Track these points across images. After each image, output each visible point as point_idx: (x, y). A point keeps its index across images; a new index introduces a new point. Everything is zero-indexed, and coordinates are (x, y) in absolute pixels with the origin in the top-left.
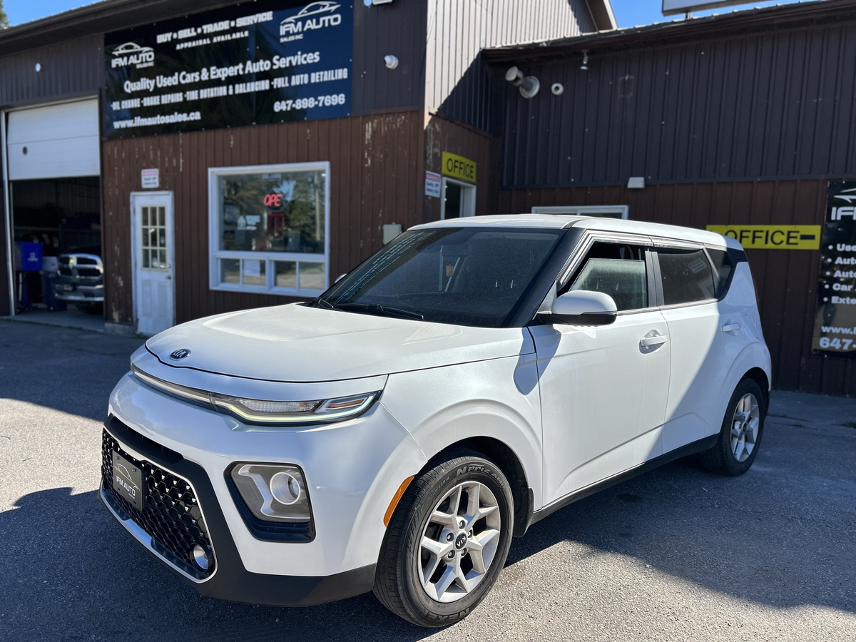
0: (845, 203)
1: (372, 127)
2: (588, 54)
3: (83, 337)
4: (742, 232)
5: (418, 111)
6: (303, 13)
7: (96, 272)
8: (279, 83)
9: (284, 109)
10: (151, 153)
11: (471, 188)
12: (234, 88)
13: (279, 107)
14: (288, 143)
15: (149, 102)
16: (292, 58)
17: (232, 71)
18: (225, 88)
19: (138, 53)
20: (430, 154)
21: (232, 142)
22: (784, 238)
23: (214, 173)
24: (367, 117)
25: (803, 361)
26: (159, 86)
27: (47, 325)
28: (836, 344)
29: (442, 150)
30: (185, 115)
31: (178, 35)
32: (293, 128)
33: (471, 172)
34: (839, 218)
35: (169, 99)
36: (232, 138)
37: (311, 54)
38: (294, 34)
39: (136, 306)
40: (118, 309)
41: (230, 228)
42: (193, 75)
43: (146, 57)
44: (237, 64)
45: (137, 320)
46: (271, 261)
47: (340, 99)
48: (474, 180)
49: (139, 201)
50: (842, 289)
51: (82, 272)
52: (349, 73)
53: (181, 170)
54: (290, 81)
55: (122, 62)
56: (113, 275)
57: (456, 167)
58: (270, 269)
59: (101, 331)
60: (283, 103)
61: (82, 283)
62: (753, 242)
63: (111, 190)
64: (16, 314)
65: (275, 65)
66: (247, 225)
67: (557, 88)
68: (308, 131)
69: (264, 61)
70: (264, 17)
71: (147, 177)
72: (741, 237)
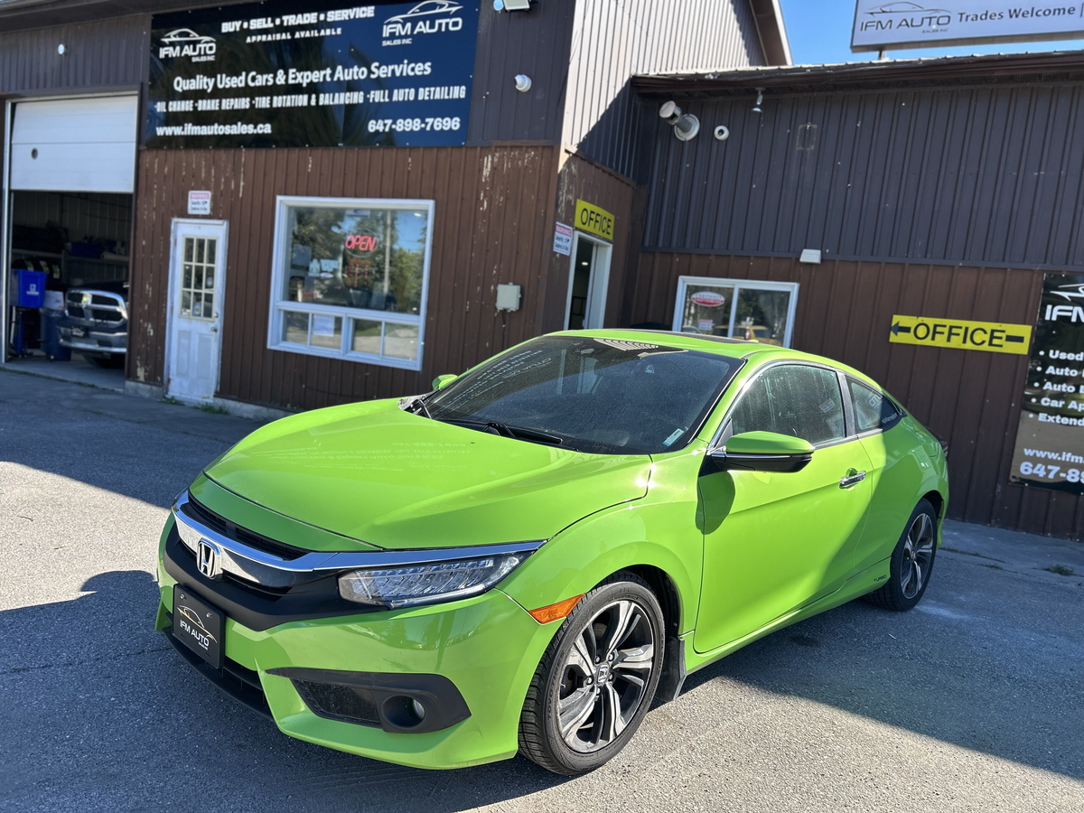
0: (1062, 301)
1: (492, 161)
2: (762, 93)
3: (96, 397)
4: (936, 326)
5: (553, 147)
6: (413, 13)
7: (118, 316)
8: (377, 96)
9: (381, 130)
10: (203, 170)
11: (606, 246)
12: (317, 99)
13: (373, 126)
14: (383, 173)
15: (204, 105)
16: (396, 66)
17: (316, 76)
18: (306, 97)
19: (195, 43)
20: (562, 202)
21: (310, 166)
22: (987, 338)
23: (284, 203)
24: (487, 149)
25: (999, 488)
26: (220, 86)
27: (49, 378)
28: (1040, 471)
29: (577, 197)
30: (251, 126)
31: (249, 25)
32: (390, 154)
33: (609, 226)
34: (1054, 318)
35: (232, 104)
36: (311, 160)
37: (420, 64)
38: (401, 37)
39: (169, 362)
40: (145, 364)
41: (301, 273)
42: (265, 76)
43: (206, 48)
44: (325, 69)
45: (169, 380)
46: (349, 318)
47: (453, 123)
48: (610, 237)
49: (183, 230)
50: (1052, 405)
51: (97, 314)
52: (468, 92)
53: (241, 195)
54: (390, 96)
55: (173, 52)
56: (141, 321)
57: (591, 219)
58: (347, 328)
59: (121, 390)
60: (380, 122)
61: (97, 328)
62: (949, 340)
63: (146, 213)
64: (6, 361)
65: (374, 73)
66: (321, 271)
67: (721, 132)
68: (410, 160)
69: (359, 67)
70: (363, 12)
71: (195, 200)
72: (935, 333)
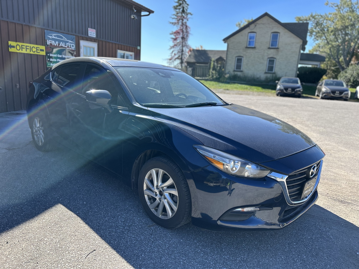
4: (22, 46)
22: (35, 50)
34: (49, 44)
62: (26, 51)
72: (22, 48)
